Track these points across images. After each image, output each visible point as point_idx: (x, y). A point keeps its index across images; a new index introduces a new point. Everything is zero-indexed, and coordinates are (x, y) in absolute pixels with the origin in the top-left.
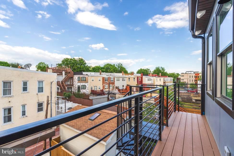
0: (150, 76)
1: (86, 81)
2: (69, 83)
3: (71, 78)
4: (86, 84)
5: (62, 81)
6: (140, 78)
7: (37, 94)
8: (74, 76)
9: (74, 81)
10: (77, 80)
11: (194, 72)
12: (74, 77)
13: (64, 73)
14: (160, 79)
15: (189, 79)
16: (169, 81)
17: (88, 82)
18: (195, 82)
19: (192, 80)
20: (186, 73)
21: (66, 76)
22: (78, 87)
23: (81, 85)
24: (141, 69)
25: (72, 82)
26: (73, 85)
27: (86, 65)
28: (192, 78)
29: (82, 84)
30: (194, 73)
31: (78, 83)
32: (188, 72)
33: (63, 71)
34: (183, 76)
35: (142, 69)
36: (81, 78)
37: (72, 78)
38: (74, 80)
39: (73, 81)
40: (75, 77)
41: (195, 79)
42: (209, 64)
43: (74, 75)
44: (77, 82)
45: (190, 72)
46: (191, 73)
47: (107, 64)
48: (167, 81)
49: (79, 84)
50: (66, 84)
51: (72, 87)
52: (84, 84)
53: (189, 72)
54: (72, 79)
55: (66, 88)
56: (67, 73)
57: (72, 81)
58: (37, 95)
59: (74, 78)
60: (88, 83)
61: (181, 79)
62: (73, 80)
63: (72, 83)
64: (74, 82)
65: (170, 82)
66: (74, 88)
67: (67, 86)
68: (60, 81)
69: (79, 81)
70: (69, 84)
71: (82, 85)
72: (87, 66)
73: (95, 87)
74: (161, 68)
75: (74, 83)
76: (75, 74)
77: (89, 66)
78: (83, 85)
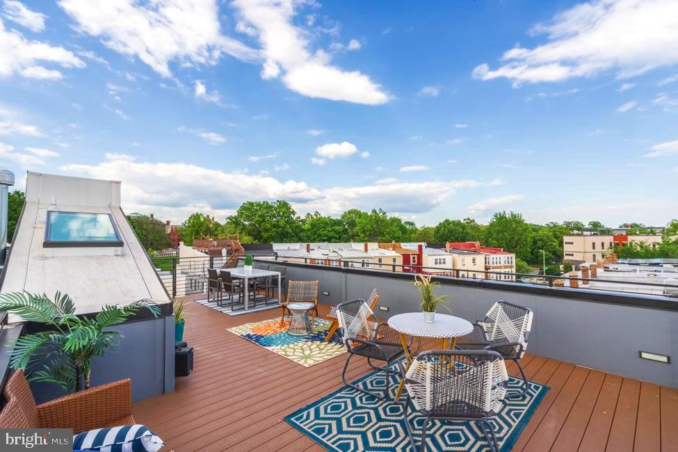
0: (446, 251)
6: (414, 258)
13: (224, 251)
14: (474, 260)
15: (592, 254)
16: (502, 264)
21: (230, 258)
24: (447, 221)
27: (296, 216)
28: (603, 249)
34: (572, 243)
35: (451, 220)
47: (350, 212)
48: (495, 265)
61: (565, 253)
65: (505, 267)
72: (299, 218)
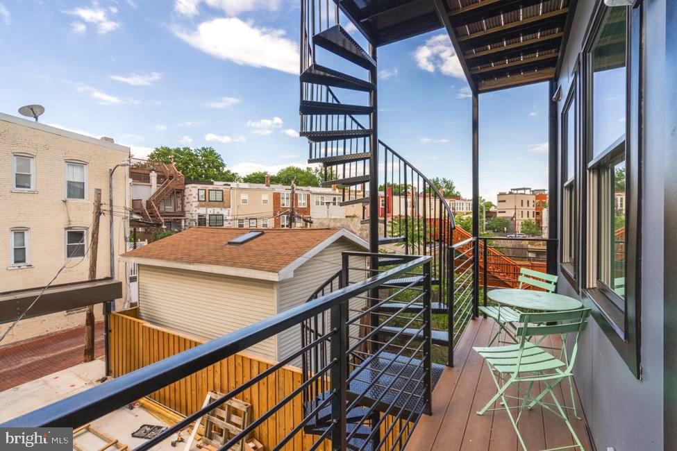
1: (223, 201)
2: (170, 208)
3: (177, 193)
4: (224, 212)
5: (147, 201)
6: (383, 201)
7: (65, 202)
8: (187, 186)
9: (186, 201)
10: (197, 199)
11: (533, 191)
12: (186, 190)
13: (153, 176)
15: (521, 211)
17: (229, 207)
18: (534, 219)
19: (528, 212)
20: (511, 193)
21: (161, 185)
22: (199, 219)
23: (209, 213)
25: (180, 206)
26: (183, 213)
28: (528, 206)
29: (210, 211)
30: (533, 194)
31: (198, 207)
32: (517, 190)
33: (151, 171)
34: (505, 201)
36: (207, 191)
37: (180, 192)
38: (186, 198)
39: (182, 204)
40: (190, 188)
41: (536, 209)
42: (567, 187)
43: (186, 184)
44: (197, 204)
45: (523, 192)
46: (524, 194)
49: (202, 211)
50: (162, 209)
51: (180, 220)
52: (217, 211)
53: (519, 192)
54: (180, 195)
55: (163, 221)
56: (164, 177)
57: (179, 201)
58: (63, 204)
59: (187, 192)
60: (231, 210)
61: (497, 213)
62: (183, 200)
63: (179, 209)
64: (187, 205)
66: (187, 224)
67: (165, 216)
68: (141, 200)
69: (203, 203)
70: (173, 211)
71: (212, 213)
73: (251, 221)
74: (445, 182)
75: (186, 209)
76: (188, 181)
77: (232, 172)
78: (216, 213)
